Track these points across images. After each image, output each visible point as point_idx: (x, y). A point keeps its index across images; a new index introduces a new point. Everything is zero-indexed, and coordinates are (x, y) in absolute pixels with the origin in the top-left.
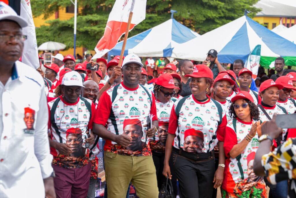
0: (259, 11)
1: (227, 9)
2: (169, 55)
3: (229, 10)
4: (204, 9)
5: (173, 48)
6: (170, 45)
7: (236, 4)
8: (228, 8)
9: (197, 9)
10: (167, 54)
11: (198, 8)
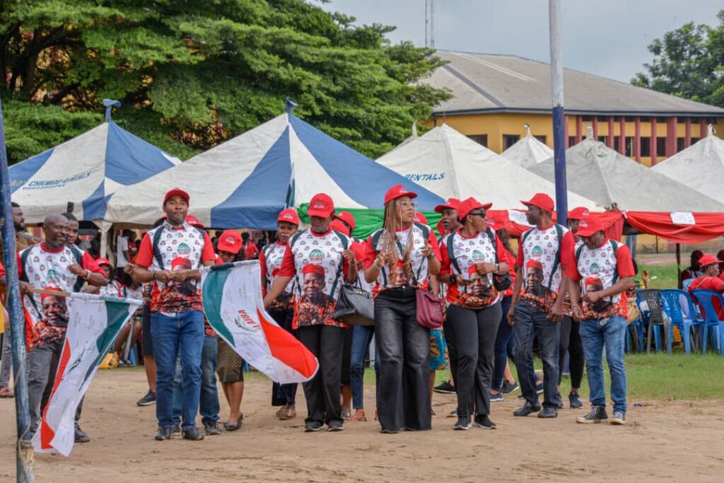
0: (444, 97)
1: (329, 93)
2: (97, 216)
3: (338, 97)
4: (255, 94)
5: (109, 197)
6: (101, 188)
7: (358, 77)
8: (334, 89)
9: (233, 93)
10: (93, 212)
11: (239, 92)
